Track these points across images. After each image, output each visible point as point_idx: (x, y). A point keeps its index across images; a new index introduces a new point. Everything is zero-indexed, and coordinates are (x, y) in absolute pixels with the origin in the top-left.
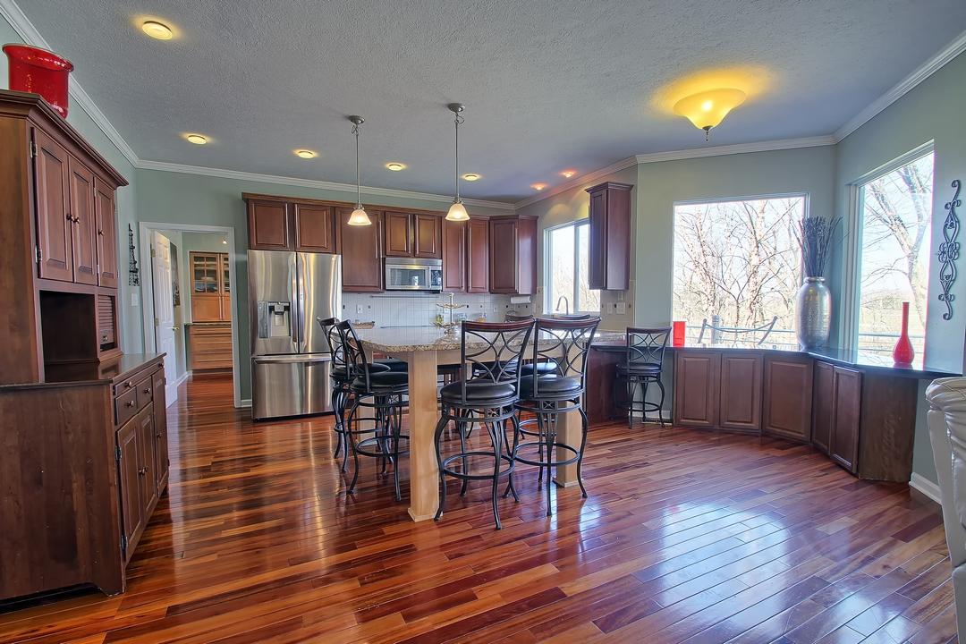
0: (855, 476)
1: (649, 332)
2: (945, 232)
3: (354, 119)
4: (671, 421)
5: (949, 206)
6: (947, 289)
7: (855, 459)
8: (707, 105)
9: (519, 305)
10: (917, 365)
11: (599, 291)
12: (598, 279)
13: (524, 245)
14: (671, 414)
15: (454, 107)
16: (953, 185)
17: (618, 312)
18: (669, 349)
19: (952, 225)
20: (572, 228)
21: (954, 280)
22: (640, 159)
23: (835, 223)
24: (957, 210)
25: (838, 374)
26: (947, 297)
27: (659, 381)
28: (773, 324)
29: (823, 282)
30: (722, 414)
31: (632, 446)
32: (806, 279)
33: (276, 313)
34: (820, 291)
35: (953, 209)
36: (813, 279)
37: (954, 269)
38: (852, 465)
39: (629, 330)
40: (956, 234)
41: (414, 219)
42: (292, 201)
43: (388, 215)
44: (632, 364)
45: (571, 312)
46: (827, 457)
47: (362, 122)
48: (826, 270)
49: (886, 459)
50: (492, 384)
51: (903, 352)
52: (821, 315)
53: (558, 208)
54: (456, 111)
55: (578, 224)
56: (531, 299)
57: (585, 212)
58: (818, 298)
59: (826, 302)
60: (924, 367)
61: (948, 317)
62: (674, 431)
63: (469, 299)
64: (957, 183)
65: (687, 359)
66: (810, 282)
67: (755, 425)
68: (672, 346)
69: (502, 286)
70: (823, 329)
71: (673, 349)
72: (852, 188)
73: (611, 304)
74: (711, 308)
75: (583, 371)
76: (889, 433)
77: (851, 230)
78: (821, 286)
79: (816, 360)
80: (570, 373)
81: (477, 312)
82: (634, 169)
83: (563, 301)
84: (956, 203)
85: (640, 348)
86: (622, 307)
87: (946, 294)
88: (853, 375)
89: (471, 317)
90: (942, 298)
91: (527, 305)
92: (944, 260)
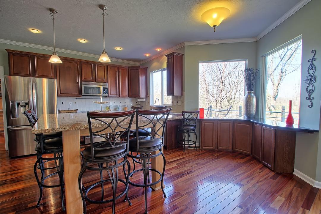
0: (273, 171)
1: (191, 113)
2: (308, 71)
3: (51, 10)
4: (199, 147)
5: (310, 61)
6: (310, 94)
7: (273, 164)
8: (215, 15)
9: (141, 102)
10: (296, 126)
11: (171, 96)
12: (170, 92)
13: (142, 79)
14: (199, 144)
15: (101, 7)
16: (312, 52)
17: (179, 105)
18: (198, 119)
19: (312, 69)
20: (161, 72)
21: (313, 91)
22: (186, 44)
23: (257, 71)
24: (314, 62)
25: (264, 129)
26: (310, 98)
27: (194, 132)
28: (230, 108)
30: (218, 145)
31: (185, 161)
32: (247, 92)
33: (22, 106)
34: (252, 96)
35: (312, 62)
36: (250, 92)
37: (313, 86)
38: (272, 166)
39: (183, 112)
40: (314, 72)
41: (95, 66)
42: (33, 54)
43: (83, 64)
44: (184, 126)
45: (161, 104)
46: (260, 162)
47: (57, 13)
48: (254, 89)
49: (285, 164)
50: (110, 148)
51: (290, 120)
52: (253, 105)
53: (155, 64)
54: (103, 9)
55: (163, 70)
56: (146, 100)
57: (165, 66)
58: (252, 99)
59: (254, 100)
60: (299, 127)
61: (311, 106)
62: (201, 152)
63: (121, 99)
64: (314, 51)
66: (248, 93)
67: (230, 148)
68: (199, 118)
69: (133, 94)
70: (254, 111)
71: (200, 120)
72: (263, 57)
73: (176, 102)
74: (208, 103)
75: (163, 135)
76: (286, 153)
77: (263, 73)
78: (252, 94)
79: (253, 123)
80: (157, 137)
81: (124, 105)
82: (184, 47)
83: (157, 100)
84: (314, 59)
85: (187, 119)
86: (180, 103)
87: (310, 97)
88: (271, 130)
89: (121, 107)
90: (307, 99)
91: (144, 102)
92: (308, 83)
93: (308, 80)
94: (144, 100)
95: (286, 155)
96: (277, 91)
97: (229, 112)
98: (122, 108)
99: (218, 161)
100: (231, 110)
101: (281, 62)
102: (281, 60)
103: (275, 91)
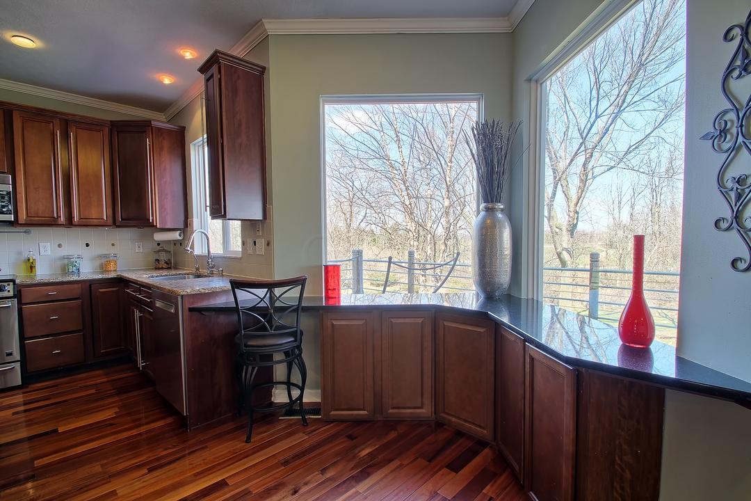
1: (270, 285)
2: (726, 88)
6: (740, 203)
9: (169, 243)
17: (258, 253)
19: (747, 69)
22: (271, 29)
23: (514, 127)
25: (533, 358)
26: (739, 222)
28: (456, 259)
29: (502, 210)
32: (482, 206)
34: (499, 221)
36: (490, 206)
48: (504, 195)
52: (502, 254)
56: (183, 235)
58: (497, 231)
65: (335, 323)
66: (487, 209)
67: (427, 411)
68: (324, 303)
70: (504, 277)
72: (533, 84)
73: (250, 242)
76: (622, 479)
77: (532, 141)
78: (500, 215)
81: (101, 253)
86: (262, 246)
87: (738, 217)
88: (562, 371)
89: (93, 259)
90: (724, 225)
91: (175, 242)
92: (726, 146)
93: (724, 132)
94: (176, 236)
95: (622, 488)
96: (576, 215)
97: (452, 269)
98: (98, 263)
99: (357, 493)
100: (458, 263)
101: (582, 148)
102: (581, 141)
103: (572, 214)
